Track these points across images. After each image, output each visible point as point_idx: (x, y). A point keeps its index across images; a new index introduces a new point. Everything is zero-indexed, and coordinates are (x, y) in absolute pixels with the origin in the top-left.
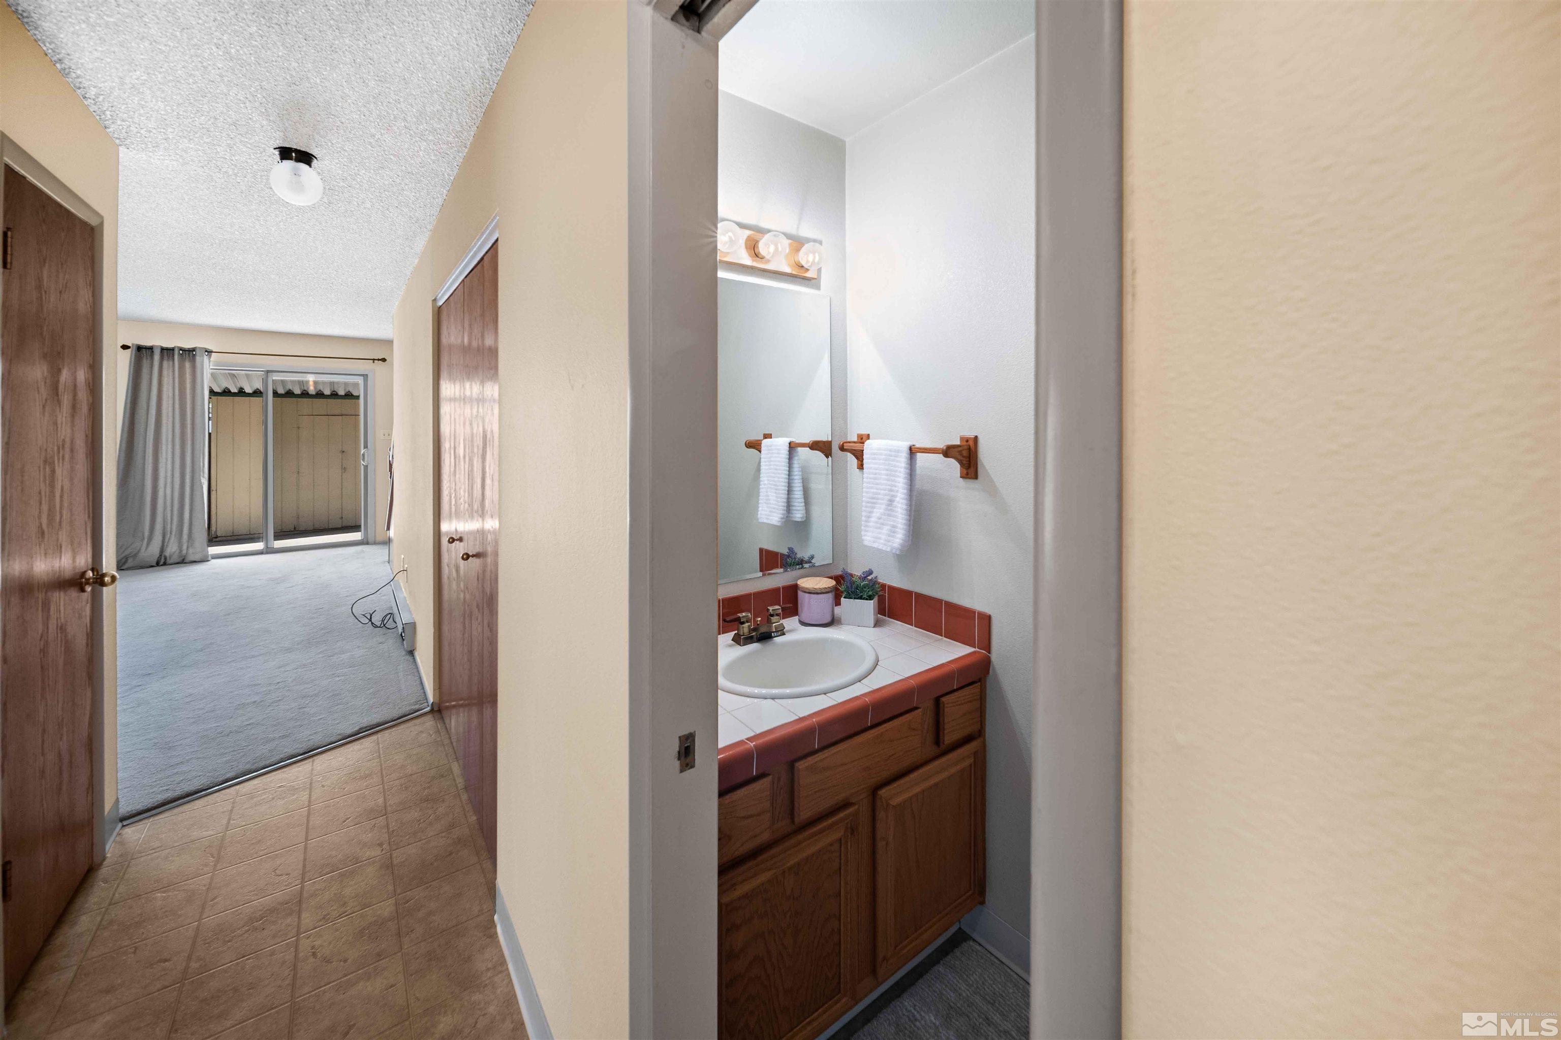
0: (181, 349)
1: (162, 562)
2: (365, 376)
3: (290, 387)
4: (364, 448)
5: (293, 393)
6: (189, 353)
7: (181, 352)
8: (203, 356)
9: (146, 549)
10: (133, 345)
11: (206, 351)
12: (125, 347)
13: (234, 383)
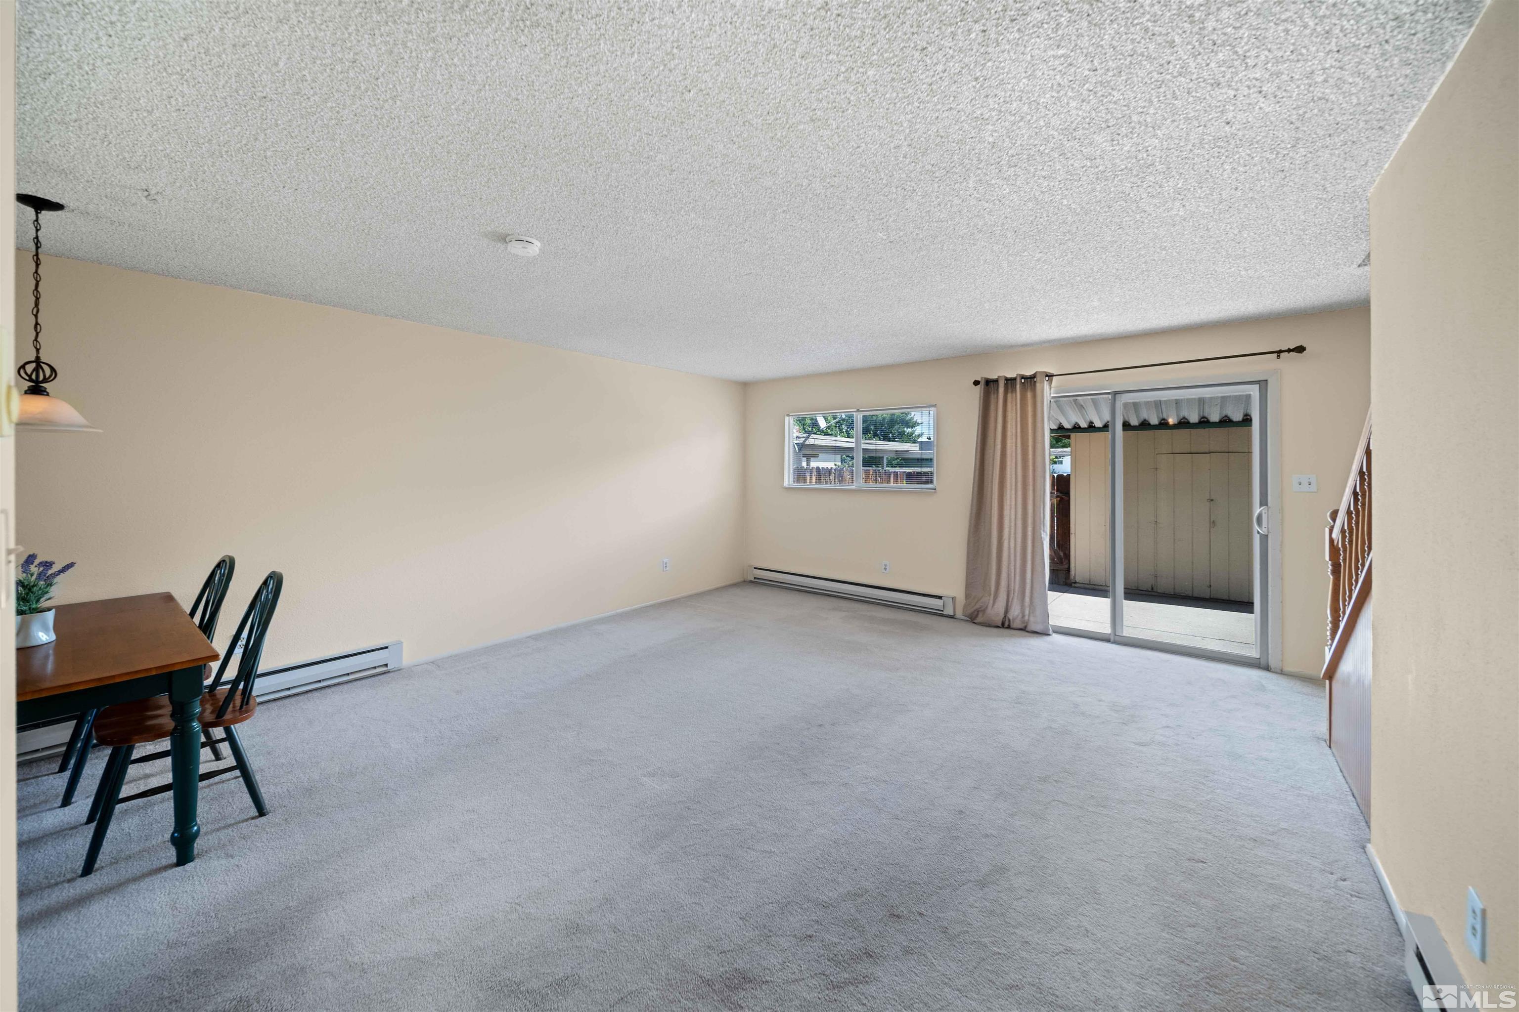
0: (1023, 377)
1: (1005, 625)
2: (1263, 384)
3: (1145, 415)
4: (1261, 505)
5: (1149, 424)
6: (1030, 381)
7: (1023, 381)
8: (1043, 382)
9: (993, 606)
10: (982, 378)
11: (1047, 376)
12: (976, 383)
13: (1083, 416)
